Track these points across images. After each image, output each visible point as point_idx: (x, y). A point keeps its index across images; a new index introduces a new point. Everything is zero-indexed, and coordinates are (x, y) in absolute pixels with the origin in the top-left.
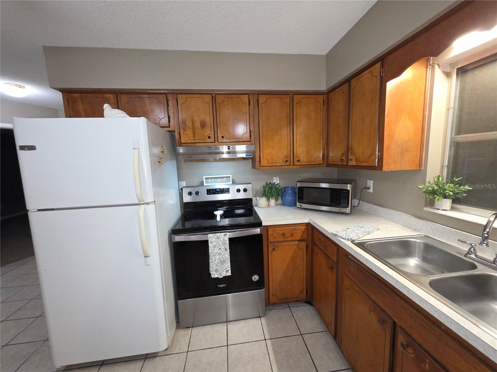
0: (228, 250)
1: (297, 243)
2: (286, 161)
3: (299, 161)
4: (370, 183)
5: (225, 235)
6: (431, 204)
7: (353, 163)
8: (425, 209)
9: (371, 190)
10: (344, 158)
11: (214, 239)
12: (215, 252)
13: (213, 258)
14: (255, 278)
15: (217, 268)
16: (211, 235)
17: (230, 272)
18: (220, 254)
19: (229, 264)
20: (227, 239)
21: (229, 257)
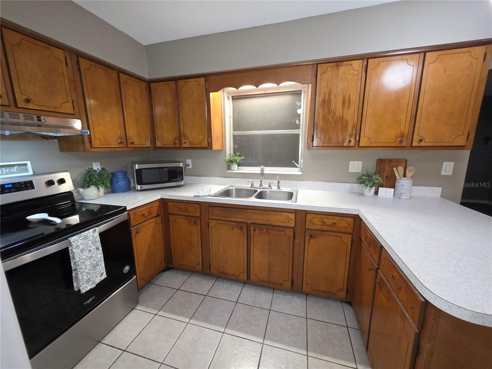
0: (101, 249)
1: (154, 219)
2: (121, 143)
3: (133, 143)
4: (189, 162)
5: (94, 231)
6: (229, 168)
7: (187, 145)
8: (228, 171)
9: (190, 167)
10: (176, 141)
11: (81, 242)
12: (84, 257)
13: (83, 267)
14: (127, 268)
15: (89, 276)
16: (75, 237)
17: (105, 273)
18: (90, 258)
19: (103, 265)
20: (97, 235)
21: (103, 256)
